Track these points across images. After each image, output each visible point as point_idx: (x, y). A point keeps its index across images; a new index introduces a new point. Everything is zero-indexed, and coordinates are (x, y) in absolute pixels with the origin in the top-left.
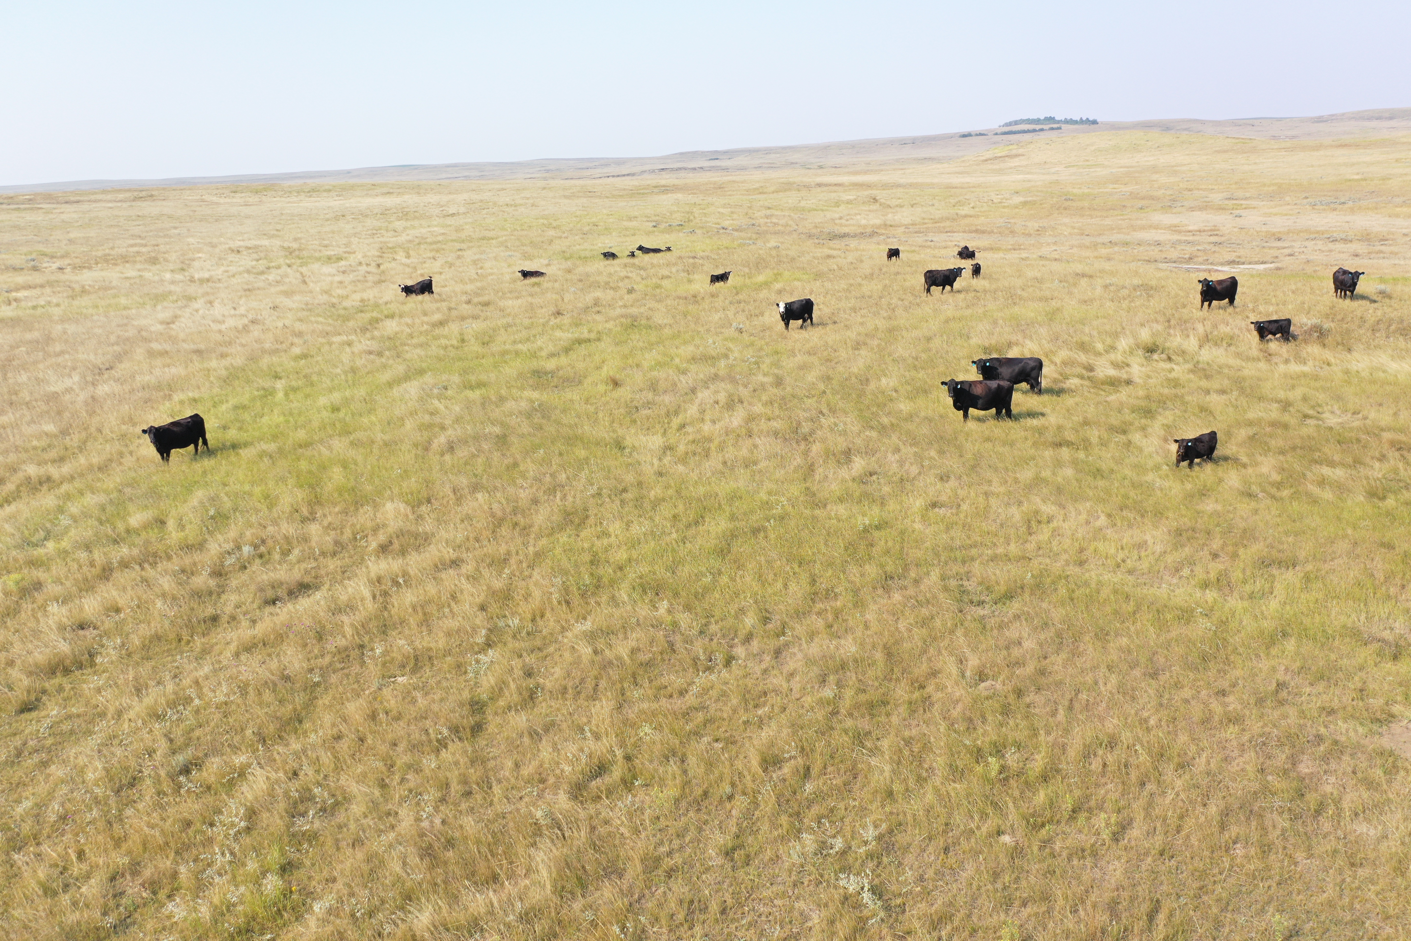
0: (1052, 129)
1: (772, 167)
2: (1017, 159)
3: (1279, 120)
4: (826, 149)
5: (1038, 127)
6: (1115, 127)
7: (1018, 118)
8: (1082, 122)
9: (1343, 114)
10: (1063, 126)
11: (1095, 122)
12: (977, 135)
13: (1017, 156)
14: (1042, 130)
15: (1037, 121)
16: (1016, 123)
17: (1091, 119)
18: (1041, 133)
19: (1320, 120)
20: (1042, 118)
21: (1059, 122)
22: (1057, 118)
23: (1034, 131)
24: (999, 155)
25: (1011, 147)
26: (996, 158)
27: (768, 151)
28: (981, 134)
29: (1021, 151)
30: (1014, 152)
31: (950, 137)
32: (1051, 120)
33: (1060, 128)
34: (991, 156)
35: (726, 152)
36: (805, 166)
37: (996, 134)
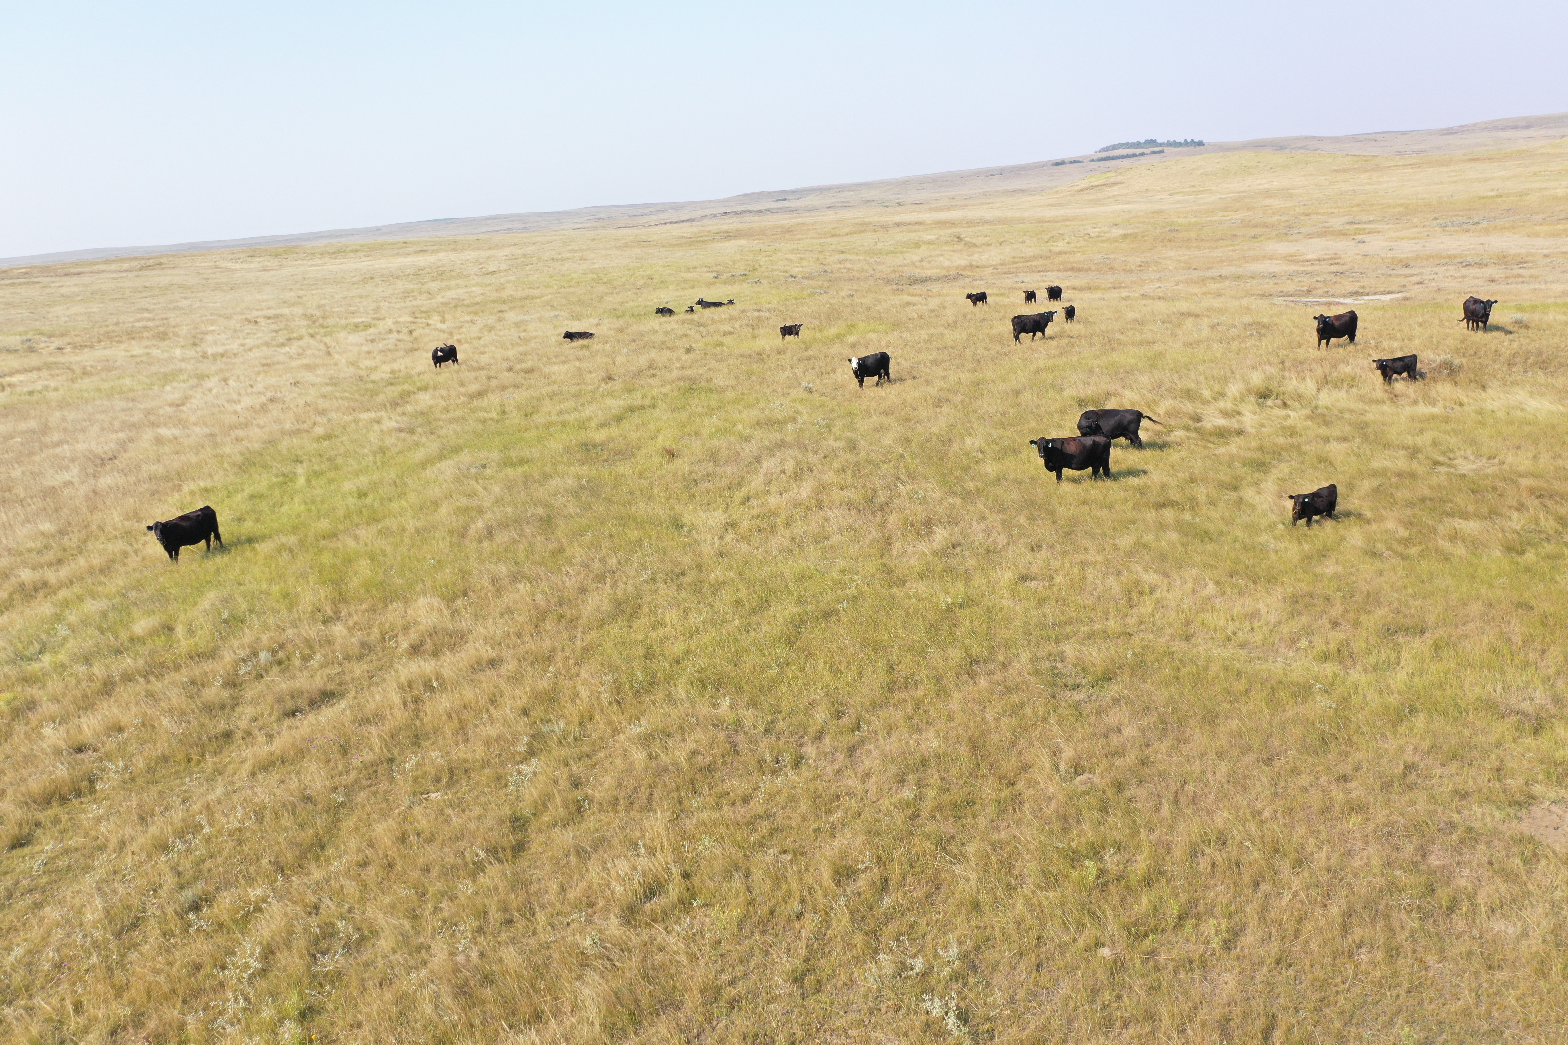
0: (1154, 153)
1: (845, 206)
2: (1115, 188)
3: (1404, 133)
4: (904, 184)
5: (1138, 151)
6: (1223, 148)
7: (1116, 142)
8: (1186, 144)
9: (1475, 125)
10: (1166, 149)
11: (1200, 144)
12: (1071, 162)
13: (1115, 184)
14: (1142, 154)
15: (1138, 145)
16: (1114, 147)
17: (1196, 140)
18: (1142, 158)
19: (1449, 132)
20: (1142, 141)
21: (1161, 145)
22: (1159, 141)
23: (1134, 155)
24: (1096, 183)
25: (1108, 175)
26: (1092, 187)
27: (841, 189)
28: (1075, 162)
29: (1119, 178)
30: (1112, 180)
31: (1042, 166)
32: (1152, 142)
33: (1162, 152)
34: (1087, 185)
35: (794, 192)
36: (883, 204)
37: (1093, 161)
